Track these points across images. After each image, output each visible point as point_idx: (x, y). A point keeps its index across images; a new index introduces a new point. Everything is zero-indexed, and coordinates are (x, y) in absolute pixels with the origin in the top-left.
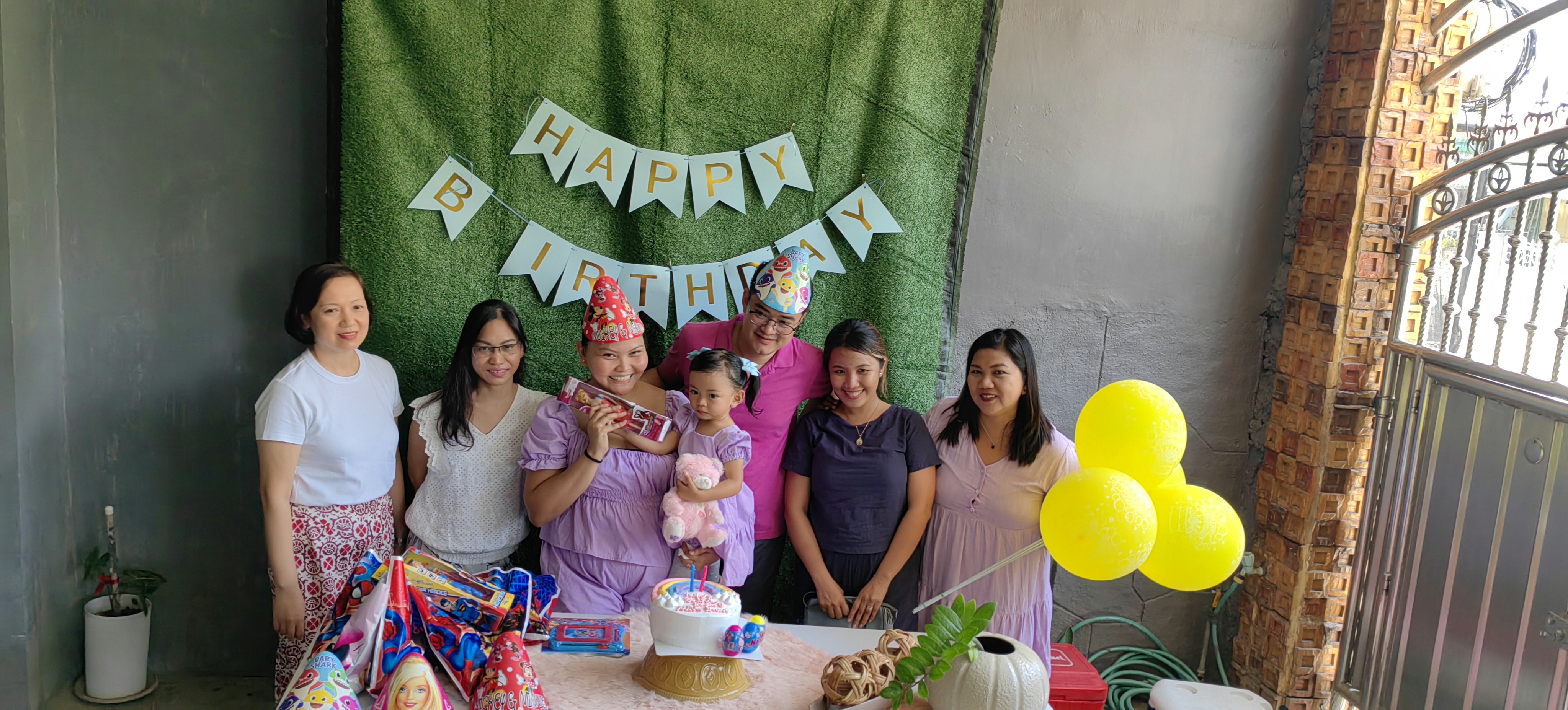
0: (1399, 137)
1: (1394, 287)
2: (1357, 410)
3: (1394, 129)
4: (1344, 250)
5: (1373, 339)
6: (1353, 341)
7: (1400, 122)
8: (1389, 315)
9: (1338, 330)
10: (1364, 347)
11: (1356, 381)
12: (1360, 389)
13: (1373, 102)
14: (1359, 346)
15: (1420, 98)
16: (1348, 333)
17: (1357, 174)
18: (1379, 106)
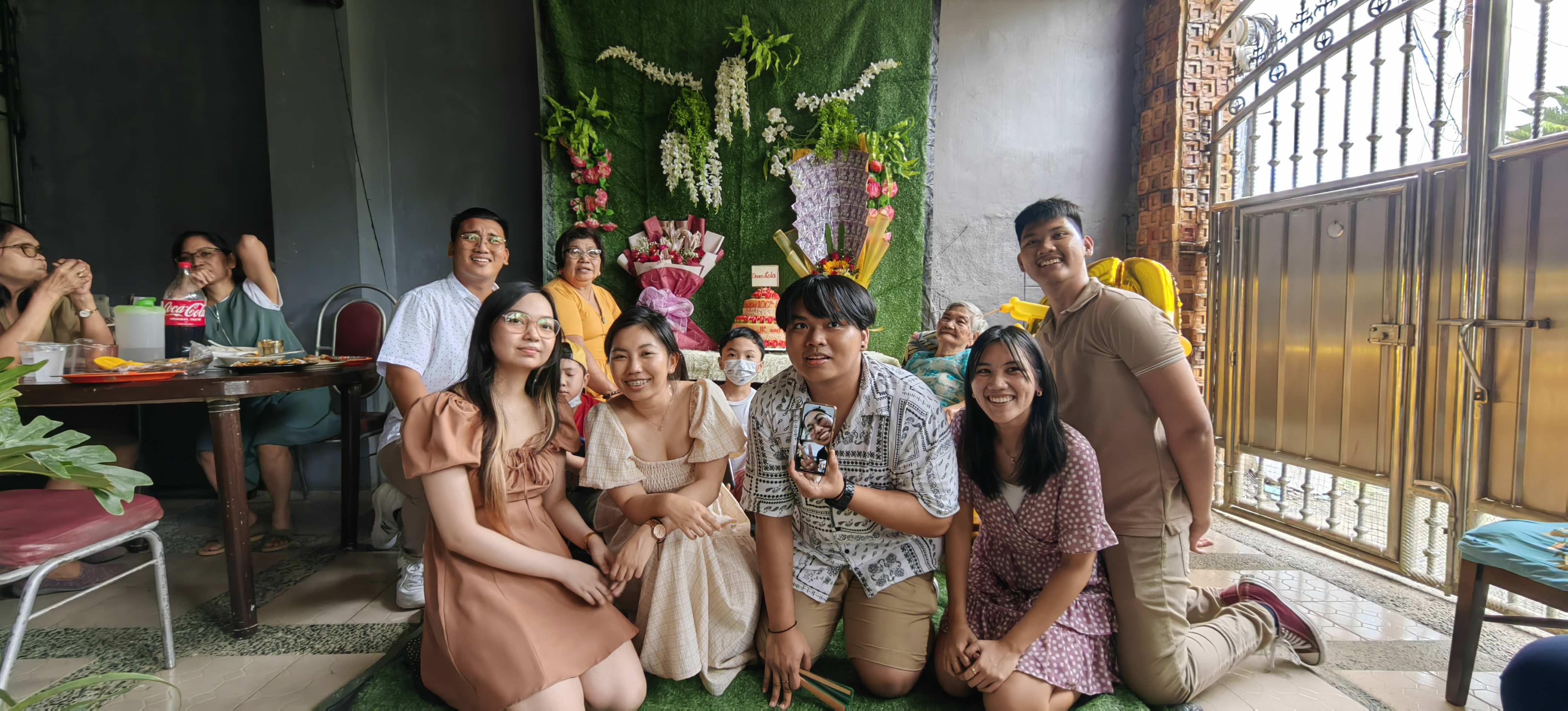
0: (1199, 76)
1: (1208, 173)
2: (1194, 254)
3: (1195, 72)
4: (1173, 152)
5: (1199, 207)
6: (1186, 209)
7: (1198, 68)
8: (1208, 192)
9: (1175, 202)
10: (1193, 213)
11: (1191, 235)
12: (1194, 240)
13: (1180, 57)
14: (1190, 212)
15: (1209, 53)
16: (1182, 204)
17: (1174, 103)
18: (1184, 59)
